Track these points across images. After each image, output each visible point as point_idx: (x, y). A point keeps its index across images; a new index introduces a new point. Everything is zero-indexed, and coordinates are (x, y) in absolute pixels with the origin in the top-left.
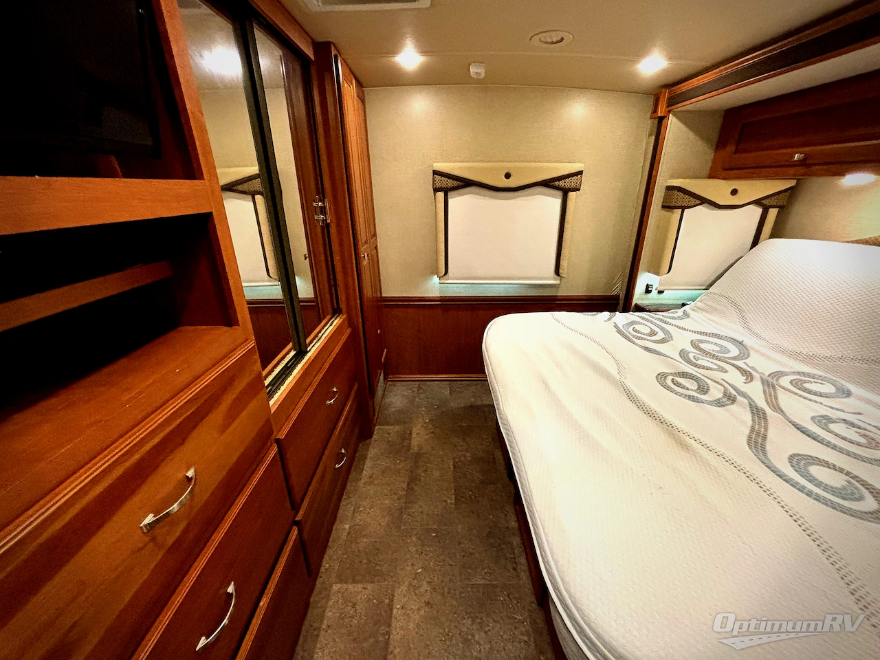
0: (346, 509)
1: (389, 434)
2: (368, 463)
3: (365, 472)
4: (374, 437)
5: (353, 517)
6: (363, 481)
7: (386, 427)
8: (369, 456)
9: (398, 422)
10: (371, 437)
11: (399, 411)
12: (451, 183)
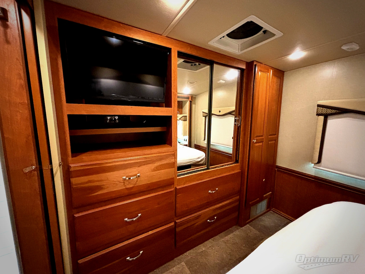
0: (209, 243)
1: (251, 231)
2: (231, 235)
3: (227, 237)
4: (243, 228)
5: (208, 248)
6: (223, 239)
7: (252, 228)
8: (234, 233)
9: (259, 230)
10: (242, 227)
11: (264, 226)
12: (329, 111)
